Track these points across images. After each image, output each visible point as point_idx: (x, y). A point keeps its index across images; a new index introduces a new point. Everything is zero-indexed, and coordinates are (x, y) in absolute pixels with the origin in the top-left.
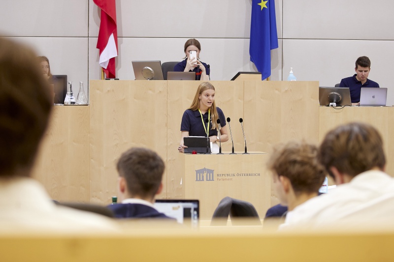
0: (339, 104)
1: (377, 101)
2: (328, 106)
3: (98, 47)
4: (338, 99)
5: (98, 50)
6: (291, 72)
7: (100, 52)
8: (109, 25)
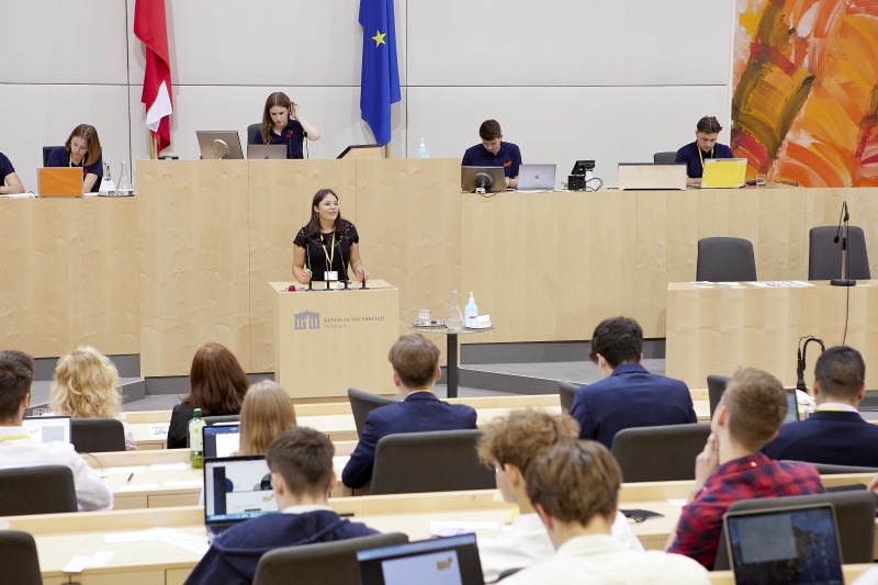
0: (488, 189)
1: (542, 182)
2: (474, 192)
3: (143, 101)
4: (487, 181)
5: (144, 105)
6: (422, 145)
7: (148, 108)
8: (158, 70)
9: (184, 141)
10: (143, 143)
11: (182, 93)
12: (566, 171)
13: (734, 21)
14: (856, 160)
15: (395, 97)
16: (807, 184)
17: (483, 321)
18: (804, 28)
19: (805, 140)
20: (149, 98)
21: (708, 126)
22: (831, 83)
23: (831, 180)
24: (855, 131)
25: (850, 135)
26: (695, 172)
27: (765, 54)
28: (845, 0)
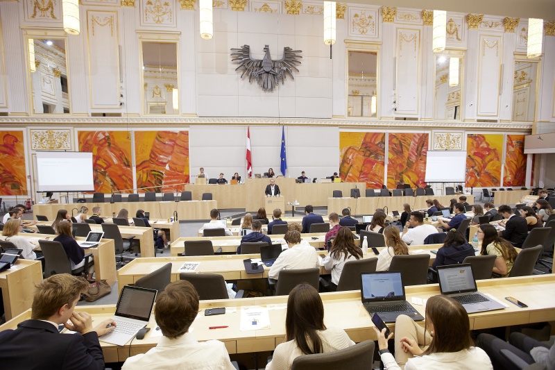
2: (297, 183)
6: (290, 176)
7: (248, 171)
8: (250, 164)
9: (253, 175)
10: (247, 176)
11: (253, 168)
12: (312, 180)
13: (339, 156)
14: (359, 178)
15: (286, 168)
16: (351, 181)
17: (298, 204)
18: (350, 157)
19: (351, 175)
20: (248, 169)
21: (335, 174)
22: (355, 166)
23: (355, 181)
24: (358, 173)
25: (358, 174)
26: (333, 180)
27: (344, 161)
28: (357, 153)
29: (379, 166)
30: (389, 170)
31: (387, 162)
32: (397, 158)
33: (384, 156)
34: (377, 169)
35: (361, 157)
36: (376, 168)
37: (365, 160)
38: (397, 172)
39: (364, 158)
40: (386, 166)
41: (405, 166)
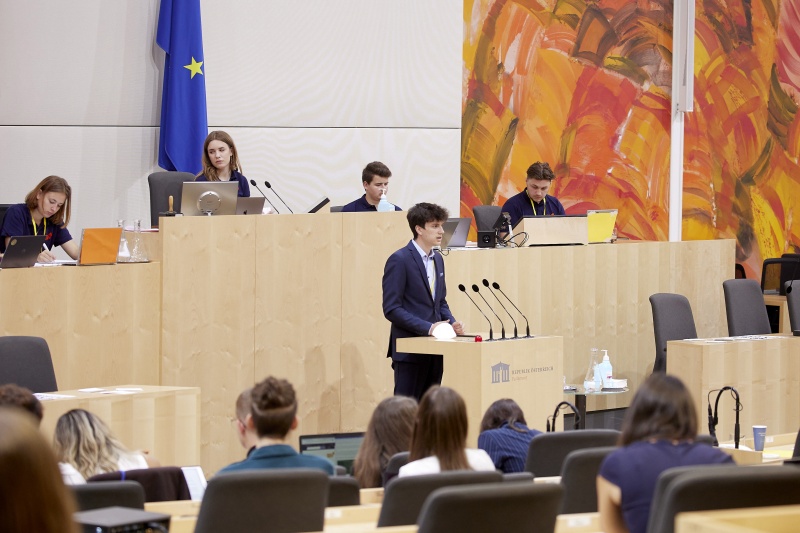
22: (531, 127)
27: (480, 92)
28: (540, 32)
29: (649, 122)
30: (689, 157)
31: (683, 99)
32: (728, 73)
33: (669, 55)
34: (638, 153)
35: (564, 64)
36: (632, 135)
37: (581, 85)
38: (725, 174)
39: (573, 68)
40: (678, 127)
41: (763, 134)
